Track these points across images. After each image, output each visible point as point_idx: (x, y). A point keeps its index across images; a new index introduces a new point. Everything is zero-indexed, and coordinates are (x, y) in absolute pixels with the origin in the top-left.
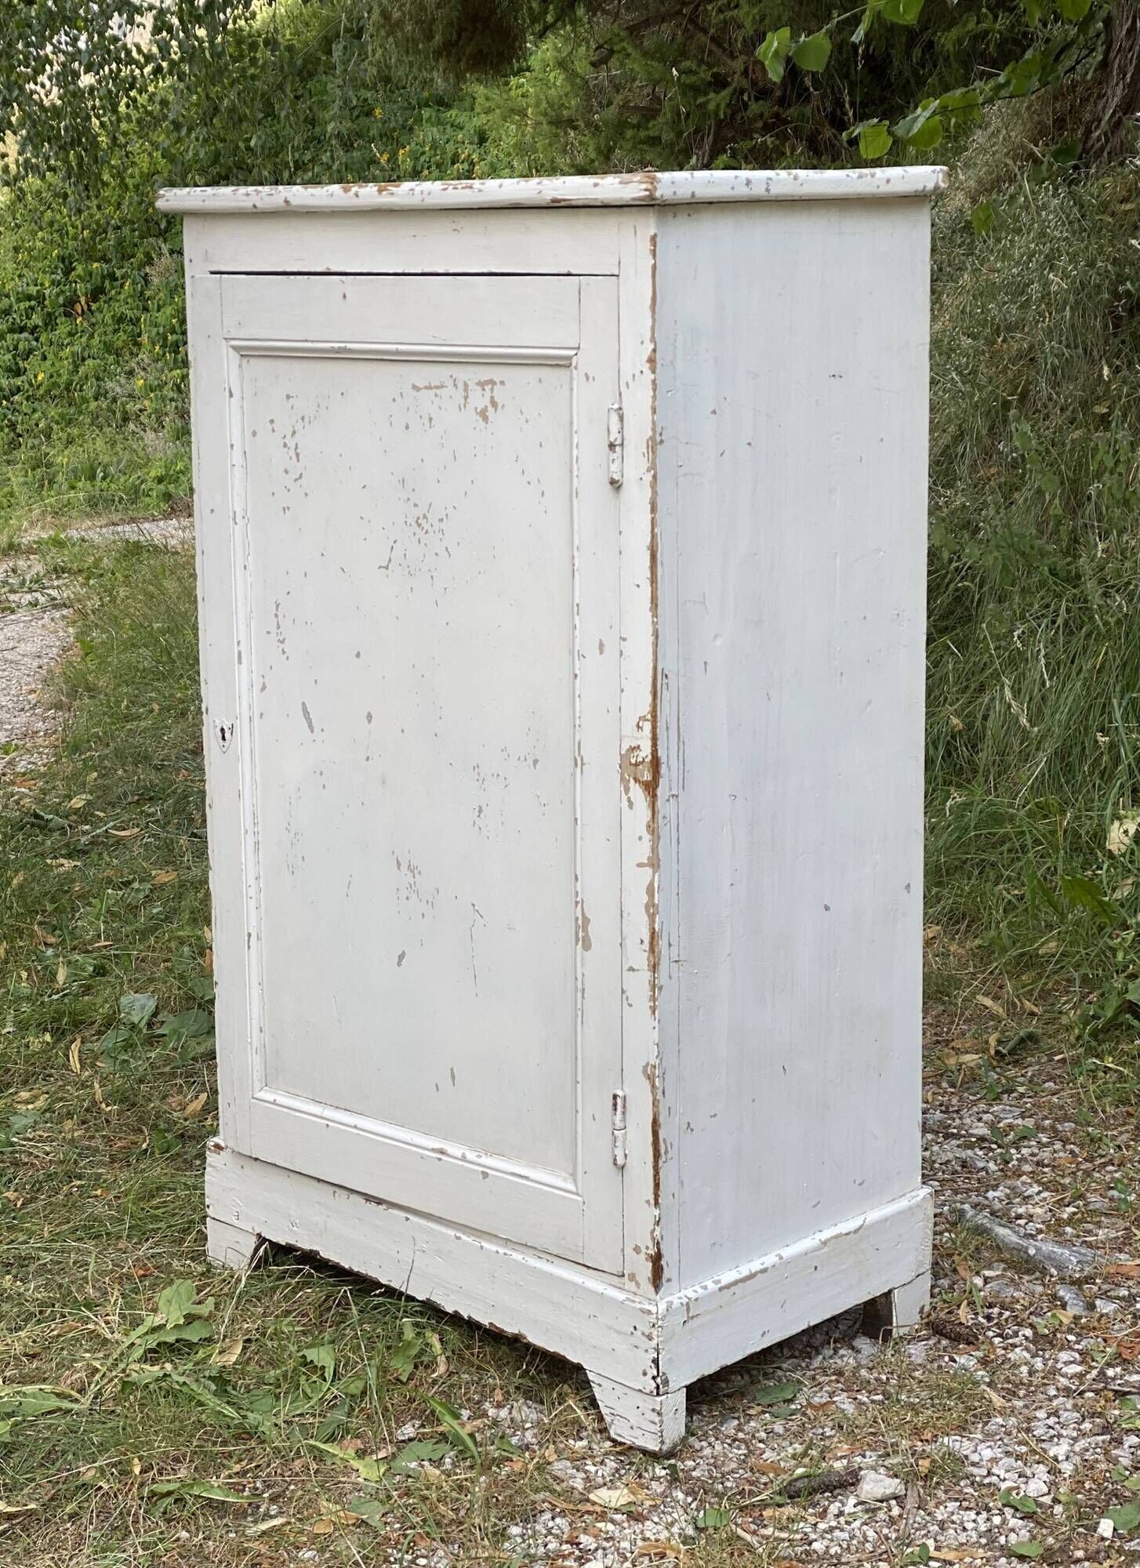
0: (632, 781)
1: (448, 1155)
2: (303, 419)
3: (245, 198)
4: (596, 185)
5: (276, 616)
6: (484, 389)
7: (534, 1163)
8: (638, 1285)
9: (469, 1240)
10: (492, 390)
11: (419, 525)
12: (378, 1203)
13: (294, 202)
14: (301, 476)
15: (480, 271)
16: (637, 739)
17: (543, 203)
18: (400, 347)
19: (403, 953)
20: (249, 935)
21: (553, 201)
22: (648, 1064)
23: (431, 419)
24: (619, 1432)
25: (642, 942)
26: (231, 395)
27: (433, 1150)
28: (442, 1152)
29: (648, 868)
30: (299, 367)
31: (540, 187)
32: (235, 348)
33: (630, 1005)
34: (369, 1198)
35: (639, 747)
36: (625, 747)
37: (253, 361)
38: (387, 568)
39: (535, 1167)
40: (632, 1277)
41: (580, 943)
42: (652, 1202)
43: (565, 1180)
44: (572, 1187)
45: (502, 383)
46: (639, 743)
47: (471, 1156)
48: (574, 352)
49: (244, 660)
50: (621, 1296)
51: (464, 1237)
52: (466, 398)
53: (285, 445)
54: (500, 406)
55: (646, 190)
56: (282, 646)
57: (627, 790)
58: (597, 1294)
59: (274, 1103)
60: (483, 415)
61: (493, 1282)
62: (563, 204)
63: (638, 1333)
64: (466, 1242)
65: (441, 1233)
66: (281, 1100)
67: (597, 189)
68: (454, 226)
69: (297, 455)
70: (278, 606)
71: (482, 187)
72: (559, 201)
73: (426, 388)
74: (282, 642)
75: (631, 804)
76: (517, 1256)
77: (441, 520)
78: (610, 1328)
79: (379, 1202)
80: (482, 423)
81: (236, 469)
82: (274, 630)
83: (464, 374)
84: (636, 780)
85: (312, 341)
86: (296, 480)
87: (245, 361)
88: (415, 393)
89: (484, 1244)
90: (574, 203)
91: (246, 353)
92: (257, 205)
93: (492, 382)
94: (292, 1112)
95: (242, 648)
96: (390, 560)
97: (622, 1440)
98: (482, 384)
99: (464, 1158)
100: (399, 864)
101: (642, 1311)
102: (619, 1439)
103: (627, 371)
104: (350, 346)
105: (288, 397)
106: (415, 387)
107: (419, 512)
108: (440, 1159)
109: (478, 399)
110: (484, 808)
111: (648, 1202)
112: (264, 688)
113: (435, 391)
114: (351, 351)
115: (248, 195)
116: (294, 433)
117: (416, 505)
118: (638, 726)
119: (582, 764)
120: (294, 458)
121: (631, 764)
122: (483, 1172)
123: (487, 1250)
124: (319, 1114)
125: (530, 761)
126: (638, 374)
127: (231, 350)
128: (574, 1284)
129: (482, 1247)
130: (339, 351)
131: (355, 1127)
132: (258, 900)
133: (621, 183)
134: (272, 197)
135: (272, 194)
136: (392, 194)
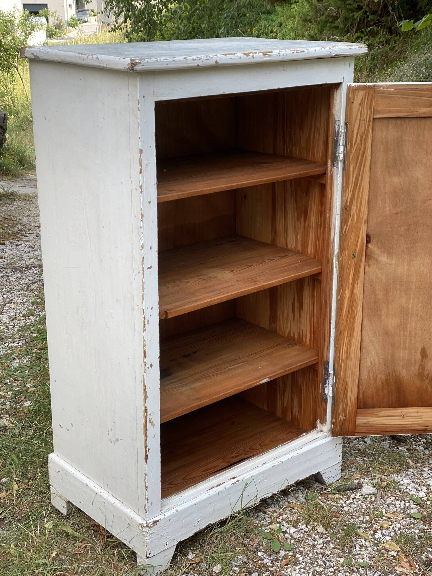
4: (350, 49)
9: (277, 463)
13: (220, 62)
21: (335, 56)
50: (331, 438)
63: (338, 445)
65: (266, 470)
68: (283, 68)
92: (199, 65)
123: (285, 461)
128: (316, 447)
129: (282, 462)
133: (359, 48)
134: (208, 60)
135: (208, 59)
136: (271, 56)
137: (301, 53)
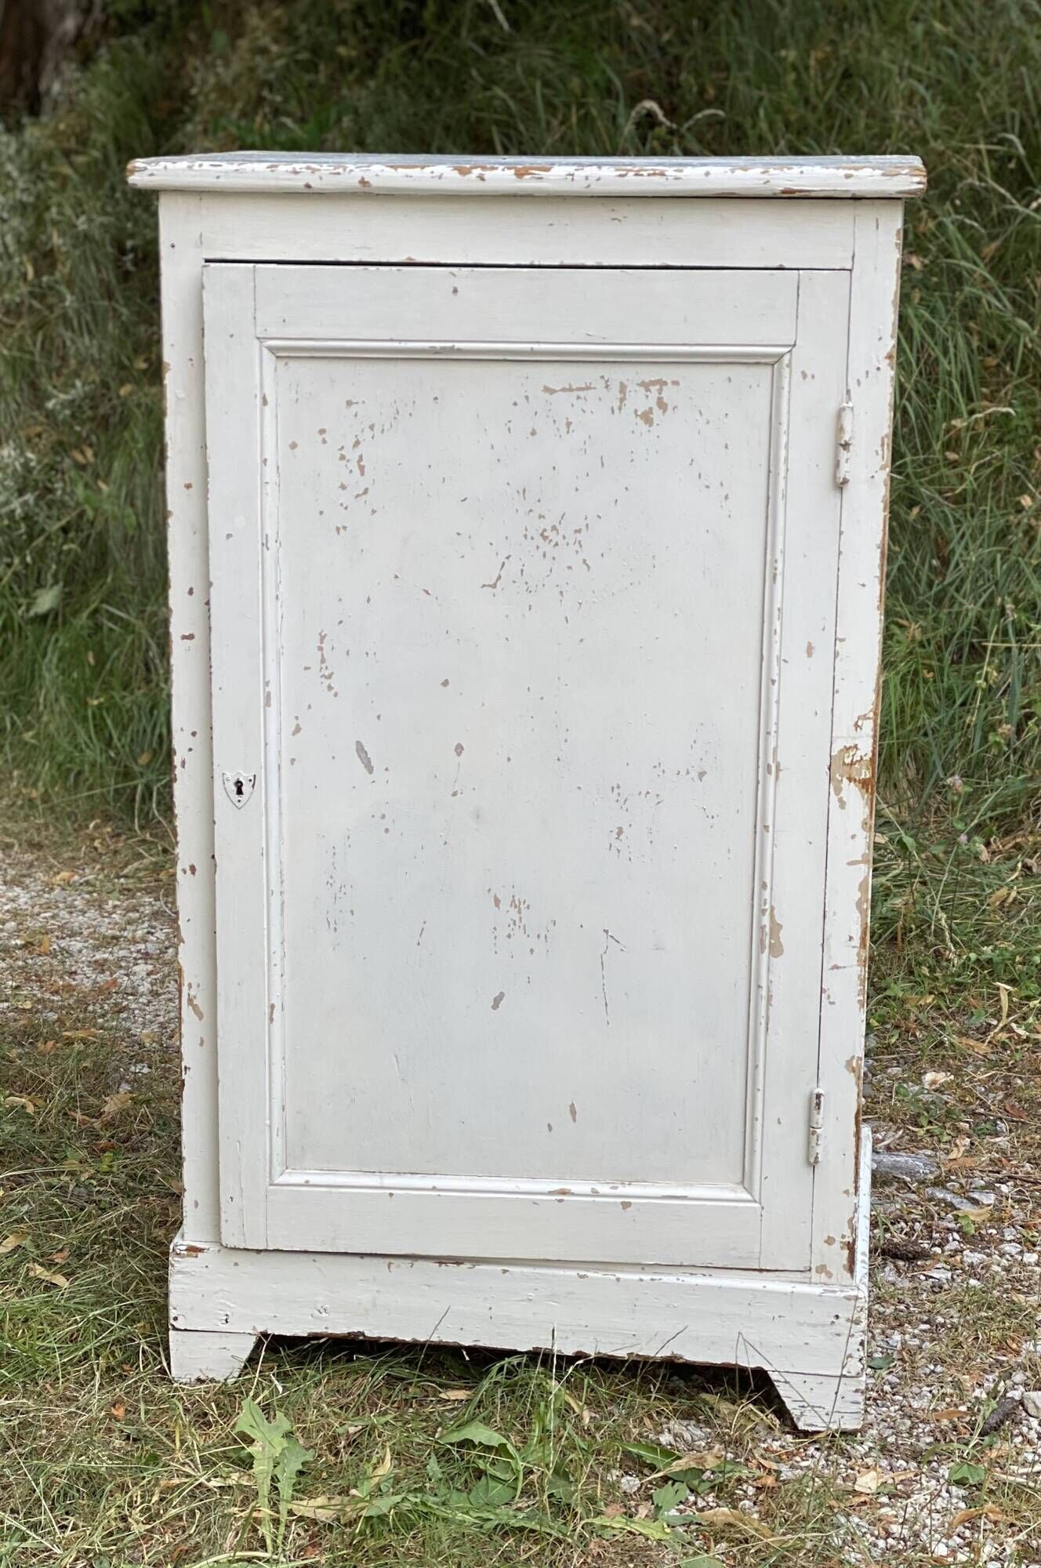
0: (845, 781)
1: (573, 1194)
2: (372, 427)
3: (293, 176)
4: (848, 176)
5: (320, 649)
6: (648, 390)
7: (687, 1182)
8: (829, 1275)
9: (599, 1275)
10: (660, 391)
11: (545, 538)
12: (458, 1263)
13: (375, 182)
14: (366, 491)
15: (651, 264)
16: (855, 738)
17: (769, 193)
18: (536, 346)
19: (502, 995)
20: (272, 1007)
21: (783, 192)
22: (853, 1057)
23: (569, 424)
24: (809, 1422)
25: (851, 938)
26: (265, 402)
27: (550, 1193)
28: (564, 1192)
29: (862, 865)
30: (367, 371)
31: (766, 176)
32: (271, 349)
33: (832, 1003)
34: (441, 1260)
35: (856, 747)
36: (837, 747)
37: (292, 364)
38: (494, 586)
39: (691, 1185)
40: (822, 1269)
41: (767, 951)
42: (852, 1190)
43: (733, 1190)
44: (749, 1197)
45: (676, 383)
46: (857, 742)
47: (604, 1189)
48: (788, 349)
49: (273, 701)
50: (817, 1290)
51: (590, 1274)
52: (622, 400)
53: (343, 457)
54: (670, 408)
55: (919, 183)
56: (327, 682)
57: (838, 791)
58: (786, 1294)
59: (307, 1184)
60: (647, 417)
61: (634, 1311)
62: (797, 195)
63: (842, 1320)
64: (592, 1278)
65: (554, 1276)
66: (314, 1180)
67: (850, 181)
68: (614, 215)
69: (362, 469)
70: (322, 638)
71: (678, 174)
72: (794, 192)
73: (564, 390)
74: (329, 677)
75: (842, 804)
76: (669, 1279)
77: (578, 531)
78: (800, 1324)
79: (458, 1261)
80: (643, 427)
81: (269, 488)
82: (315, 664)
83: (617, 374)
84: (850, 779)
85: (400, 341)
86: (358, 496)
87: (281, 363)
88: (547, 395)
89: (619, 1275)
90: (813, 194)
91: (283, 355)
92: (312, 184)
93: (662, 383)
94: (333, 1190)
95: (272, 688)
96: (499, 577)
97: (814, 1429)
98: (646, 385)
99: (595, 1193)
100: (497, 902)
101: (848, 1298)
102: (810, 1429)
103: (857, 369)
104: (457, 345)
105: (349, 403)
106: (547, 389)
107: (547, 524)
108: (561, 1201)
109: (640, 400)
110: (625, 828)
111: (847, 1192)
112: (298, 730)
113: (576, 393)
114: (459, 351)
115: (295, 172)
116: (357, 443)
117: (541, 517)
118: (856, 726)
119: (778, 769)
120: (356, 470)
121: (844, 763)
122: (622, 1203)
123: (626, 1280)
124: (378, 1184)
125: (694, 774)
126: (873, 370)
127: (266, 352)
128: (753, 1290)
129: (618, 1280)
130: (443, 350)
131: (434, 1189)
132: (283, 966)
133: (883, 175)
134: (338, 177)
135: (339, 174)
136: (541, 178)
137: (652, 178)
